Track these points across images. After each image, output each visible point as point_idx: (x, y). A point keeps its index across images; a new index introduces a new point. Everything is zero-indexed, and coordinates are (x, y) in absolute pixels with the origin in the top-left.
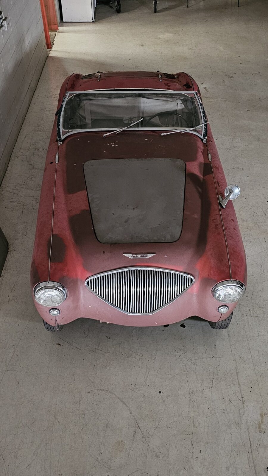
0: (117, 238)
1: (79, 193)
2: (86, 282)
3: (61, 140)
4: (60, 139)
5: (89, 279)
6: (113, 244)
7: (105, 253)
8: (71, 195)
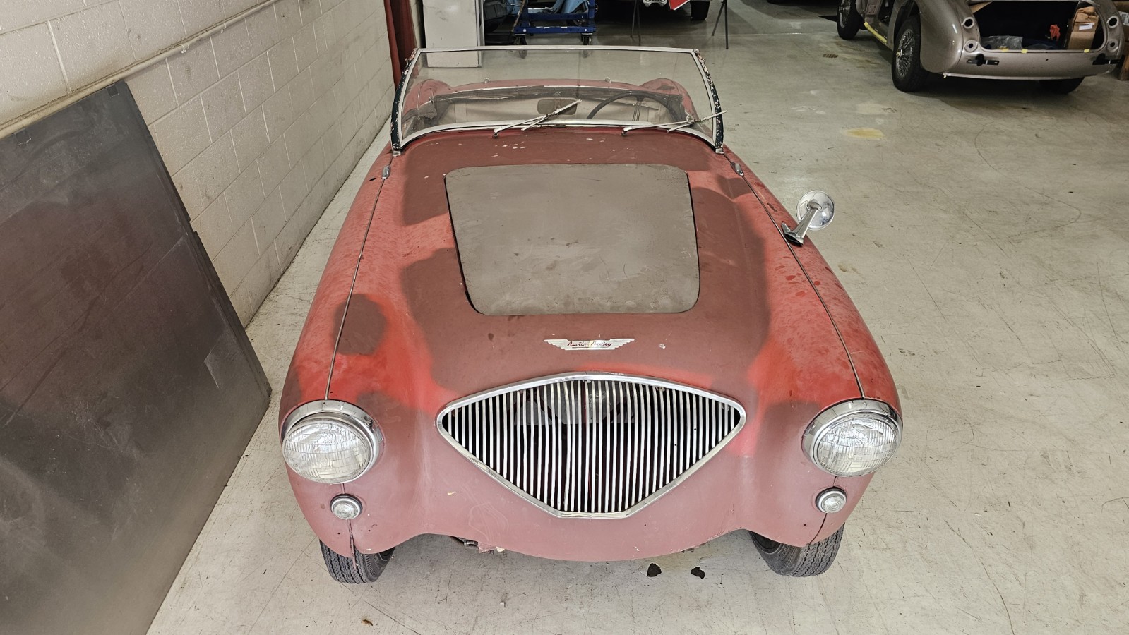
0: (524, 304)
1: (432, 222)
2: (440, 418)
3: (398, 146)
4: (395, 146)
5: (448, 410)
6: (514, 316)
7: (494, 339)
8: (410, 228)
